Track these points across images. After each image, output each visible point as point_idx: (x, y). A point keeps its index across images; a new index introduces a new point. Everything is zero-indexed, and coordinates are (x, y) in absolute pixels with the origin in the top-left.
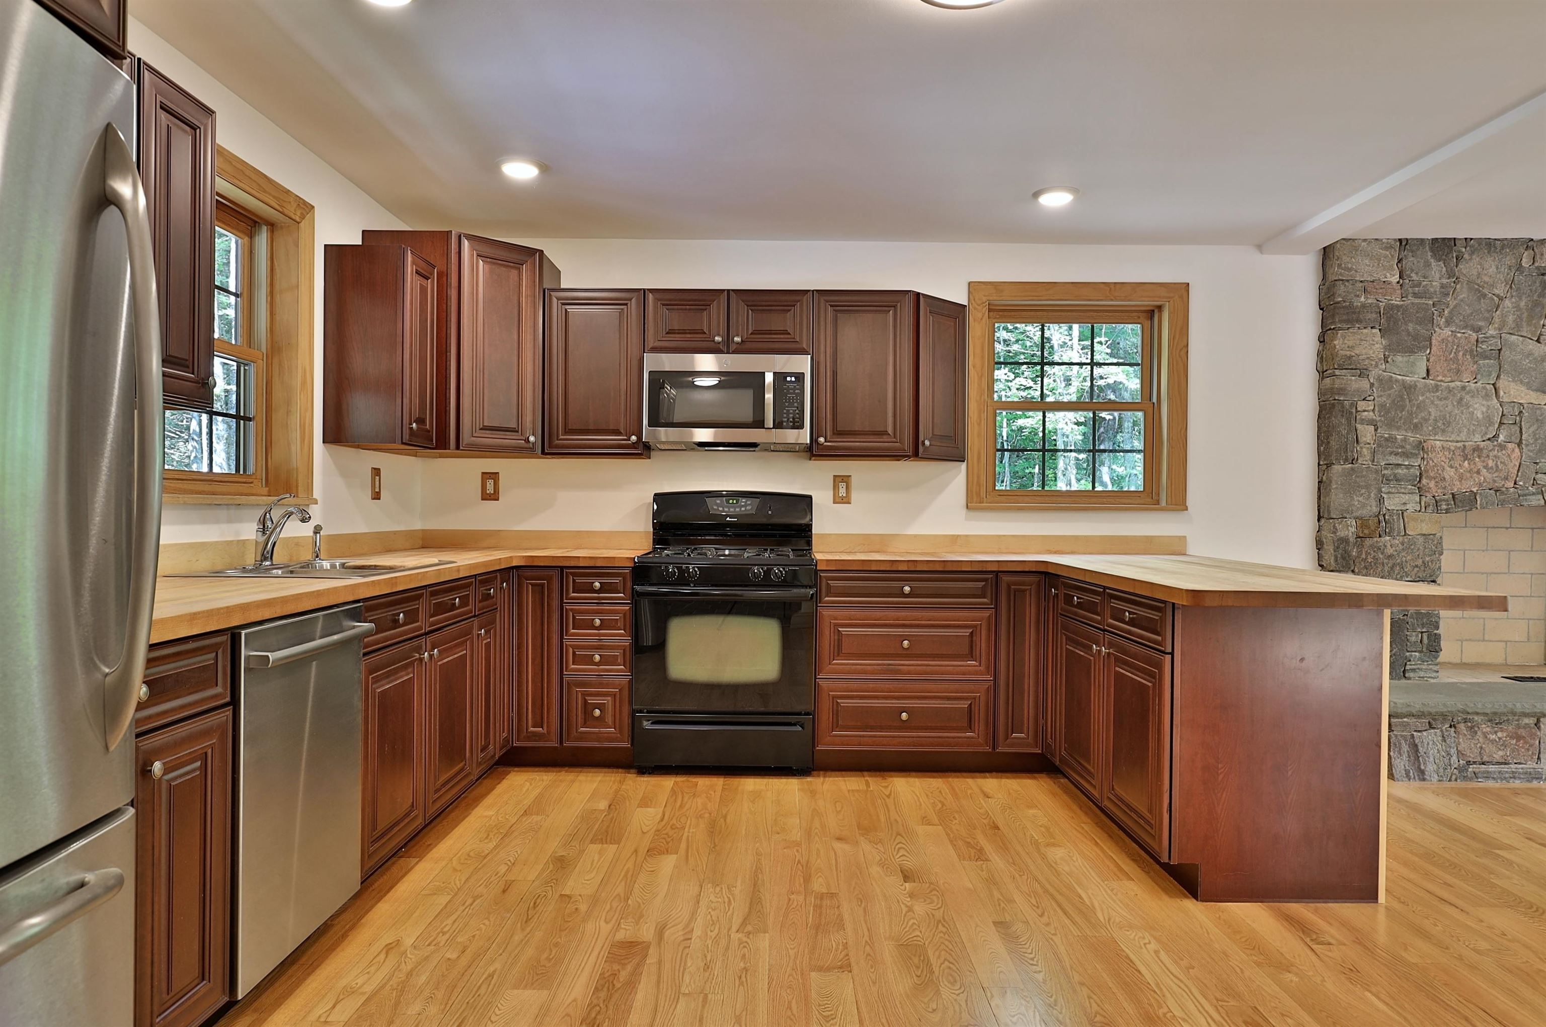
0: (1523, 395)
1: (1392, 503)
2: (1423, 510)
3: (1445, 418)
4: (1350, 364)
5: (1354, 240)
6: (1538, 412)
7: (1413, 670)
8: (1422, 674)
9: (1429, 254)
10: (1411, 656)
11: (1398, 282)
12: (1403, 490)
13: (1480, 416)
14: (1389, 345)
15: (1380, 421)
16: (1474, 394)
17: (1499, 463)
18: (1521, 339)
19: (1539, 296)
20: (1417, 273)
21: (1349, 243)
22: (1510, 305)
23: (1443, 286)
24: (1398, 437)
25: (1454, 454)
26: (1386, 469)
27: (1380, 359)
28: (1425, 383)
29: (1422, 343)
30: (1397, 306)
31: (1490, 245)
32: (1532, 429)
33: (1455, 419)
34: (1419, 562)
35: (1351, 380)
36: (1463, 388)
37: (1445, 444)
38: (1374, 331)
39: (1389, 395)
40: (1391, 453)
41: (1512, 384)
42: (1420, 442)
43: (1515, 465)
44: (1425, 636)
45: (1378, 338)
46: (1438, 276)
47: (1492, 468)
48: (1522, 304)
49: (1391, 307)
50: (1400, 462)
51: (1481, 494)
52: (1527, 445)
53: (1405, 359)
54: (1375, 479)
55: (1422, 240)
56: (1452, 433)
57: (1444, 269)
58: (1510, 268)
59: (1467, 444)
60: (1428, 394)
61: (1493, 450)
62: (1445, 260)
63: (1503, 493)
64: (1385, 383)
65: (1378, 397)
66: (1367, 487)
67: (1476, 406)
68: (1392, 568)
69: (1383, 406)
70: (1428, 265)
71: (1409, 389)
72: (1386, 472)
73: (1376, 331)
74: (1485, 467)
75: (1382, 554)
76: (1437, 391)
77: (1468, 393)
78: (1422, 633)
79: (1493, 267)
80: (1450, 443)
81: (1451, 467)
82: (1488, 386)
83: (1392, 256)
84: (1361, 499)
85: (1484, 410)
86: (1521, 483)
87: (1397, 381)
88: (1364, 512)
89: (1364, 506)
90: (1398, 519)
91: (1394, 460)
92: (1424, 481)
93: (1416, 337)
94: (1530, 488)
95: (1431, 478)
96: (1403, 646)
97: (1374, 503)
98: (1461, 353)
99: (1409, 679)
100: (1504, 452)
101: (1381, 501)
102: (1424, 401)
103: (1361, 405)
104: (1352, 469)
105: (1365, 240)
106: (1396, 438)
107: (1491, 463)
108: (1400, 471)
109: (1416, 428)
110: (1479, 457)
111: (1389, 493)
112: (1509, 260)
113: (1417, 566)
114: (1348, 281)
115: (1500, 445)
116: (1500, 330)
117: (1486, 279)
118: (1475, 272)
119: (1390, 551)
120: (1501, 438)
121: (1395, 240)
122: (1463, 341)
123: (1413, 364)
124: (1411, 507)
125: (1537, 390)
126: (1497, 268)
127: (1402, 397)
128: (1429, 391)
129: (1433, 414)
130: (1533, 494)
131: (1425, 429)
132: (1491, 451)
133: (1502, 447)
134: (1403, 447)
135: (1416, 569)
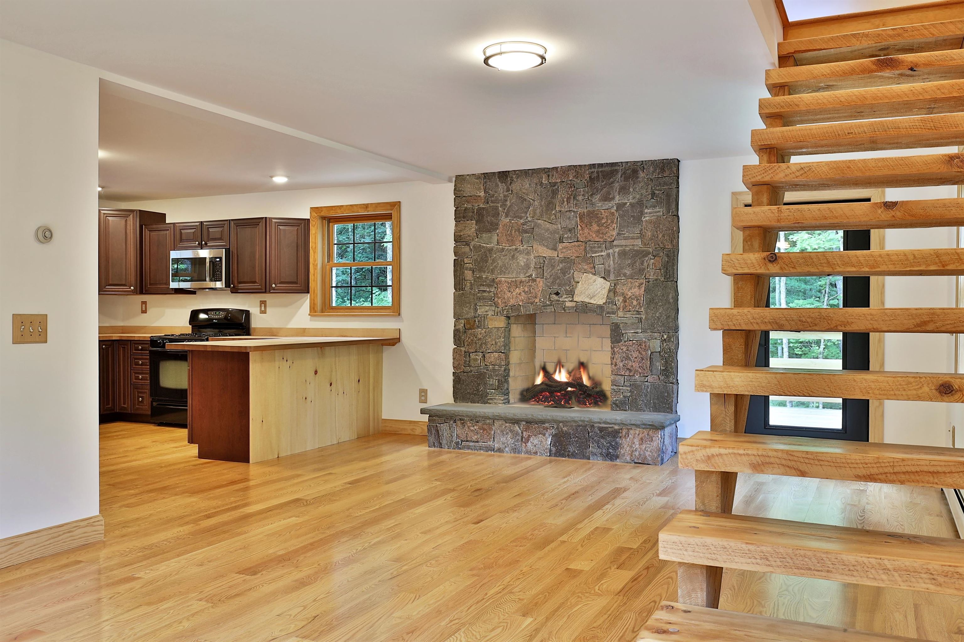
0: (545, 252)
1: (481, 311)
2: (496, 315)
3: (505, 266)
4: (461, 240)
5: (463, 175)
6: (553, 261)
7: (491, 399)
8: (495, 401)
9: (498, 180)
10: (490, 391)
11: (484, 195)
12: (486, 304)
13: (523, 264)
14: (479, 229)
15: (475, 268)
16: (520, 252)
17: (531, 289)
18: (543, 222)
19: (551, 198)
20: (491, 191)
21: (461, 177)
22: (537, 204)
23: (505, 196)
24: (483, 276)
25: (511, 285)
26: (479, 293)
27: (474, 236)
28: (497, 248)
29: (493, 227)
30: (483, 208)
31: (526, 173)
32: (549, 271)
33: (510, 266)
34: (494, 343)
35: (461, 248)
36: (516, 249)
37: (506, 279)
38: (472, 221)
39: (479, 254)
40: (481, 285)
41: (540, 246)
42: (494, 278)
43: (540, 290)
44: (497, 381)
45: (474, 226)
46: (502, 191)
47: (527, 292)
48: (543, 203)
49: (480, 209)
50: (485, 290)
51: (523, 306)
52: (546, 279)
53: (487, 235)
54: (473, 299)
55: (494, 173)
56: (509, 274)
57: (505, 187)
58: (536, 184)
59: (517, 279)
60: (498, 254)
61: (529, 282)
62: (505, 182)
63: (534, 306)
64: (478, 248)
65: (474, 256)
66: (470, 303)
67: (521, 259)
68: (481, 345)
69: (476, 260)
70: (497, 186)
71: (491, 250)
72: (479, 295)
73: (474, 222)
74: (523, 291)
75: (476, 338)
76: (503, 251)
77: (518, 252)
78: (496, 379)
79: (528, 184)
80: (509, 279)
81: (510, 292)
82: (529, 248)
83: (480, 182)
84: (467, 309)
85: (525, 261)
86: (542, 300)
87: (483, 247)
88: (469, 316)
89: (468, 313)
90: (484, 320)
91: (482, 288)
92: (496, 299)
93: (492, 224)
94: (547, 302)
95: (499, 298)
96: (485, 386)
97: (472, 311)
98: (513, 231)
99: (490, 403)
100: (535, 283)
101: (476, 310)
102: (495, 257)
103: (466, 261)
104: (463, 293)
105: (468, 175)
106: (482, 277)
107: (526, 289)
108: (485, 294)
109: (492, 272)
110: (523, 286)
111: (480, 306)
112: (535, 180)
113: (492, 344)
114: (459, 197)
115: (533, 279)
116: (533, 217)
117: (524, 191)
118: (518, 188)
119: (480, 336)
120: (534, 276)
121: (482, 174)
122: (515, 225)
123: (491, 238)
124: (490, 313)
125: (552, 249)
126: (530, 185)
127: (486, 256)
128: (499, 251)
129: (500, 264)
130: (549, 305)
131: (496, 272)
132: (527, 283)
133: (533, 280)
134: (486, 282)
135: (492, 346)
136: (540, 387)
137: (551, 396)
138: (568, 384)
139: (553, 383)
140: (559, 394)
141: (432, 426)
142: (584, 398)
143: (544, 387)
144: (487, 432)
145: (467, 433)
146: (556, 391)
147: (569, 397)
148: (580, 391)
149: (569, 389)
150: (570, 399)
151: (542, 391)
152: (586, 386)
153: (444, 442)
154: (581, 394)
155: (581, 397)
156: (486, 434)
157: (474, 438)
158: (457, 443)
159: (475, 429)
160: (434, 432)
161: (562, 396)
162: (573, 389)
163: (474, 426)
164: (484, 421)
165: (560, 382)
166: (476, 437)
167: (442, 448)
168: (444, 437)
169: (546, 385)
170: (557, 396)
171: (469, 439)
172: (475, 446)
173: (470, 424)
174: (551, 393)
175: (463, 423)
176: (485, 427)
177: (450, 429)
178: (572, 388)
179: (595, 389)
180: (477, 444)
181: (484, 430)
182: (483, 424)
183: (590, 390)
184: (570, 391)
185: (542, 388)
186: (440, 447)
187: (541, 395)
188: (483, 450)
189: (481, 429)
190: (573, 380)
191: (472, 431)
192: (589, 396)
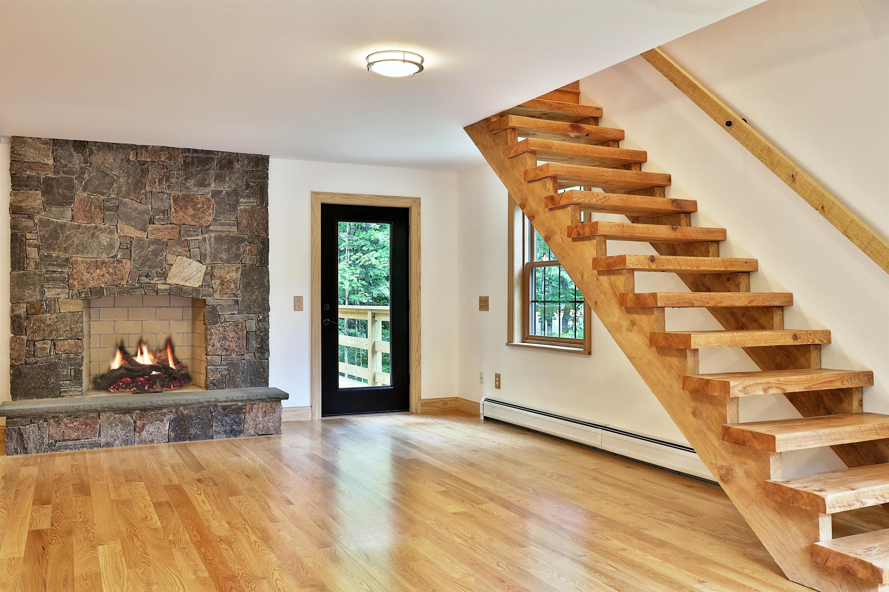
0: (132, 232)
1: (50, 294)
2: (70, 298)
3: (83, 244)
4: (21, 211)
5: (23, 137)
6: (141, 242)
7: (65, 392)
8: (71, 393)
9: (72, 149)
10: (64, 383)
11: (53, 164)
12: (57, 286)
13: (105, 243)
14: (47, 201)
15: (42, 245)
16: (102, 231)
17: (117, 271)
18: (130, 200)
19: (140, 177)
20: (64, 160)
21: (20, 139)
22: (123, 181)
23: (81, 168)
24: (53, 255)
25: (90, 265)
26: (46, 273)
27: (41, 209)
28: (71, 224)
29: (67, 201)
30: (52, 178)
31: (109, 147)
32: (137, 252)
33: (90, 245)
34: (68, 328)
35: (22, 221)
36: (96, 227)
37: (84, 259)
38: (37, 192)
39: (47, 230)
40: (49, 265)
41: (126, 226)
42: (68, 258)
43: (127, 272)
44: (72, 371)
45: (40, 197)
46: (78, 162)
47: (112, 273)
48: (130, 181)
49: (47, 179)
50: (55, 270)
51: (106, 288)
52: (134, 261)
53: (58, 209)
54: (39, 280)
55: (67, 141)
56: (88, 253)
57: (82, 158)
58: (122, 160)
59: (98, 259)
60: (73, 231)
61: (114, 263)
62: (81, 153)
63: (120, 288)
64: (44, 223)
65: (40, 231)
66: (34, 284)
67: (103, 238)
68: (51, 332)
69: (43, 237)
70: (71, 155)
71: (63, 226)
72: (47, 275)
73: (39, 192)
74: (108, 273)
75: (44, 324)
76: (79, 228)
77: (99, 230)
78: (71, 369)
79: (112, 159)
80: (87, 259)
81: (88, 273)
82: (112, 227)
83: (48, 149)
84: (30, 292)
85: (108, 240)
86: (130, 282)
87: (52, 222)
88: (33, 299)
89: (31, 296)
90: (55, 304)
91: (51, 268)
92: (71, 281)
93: (64, 197)
94: (136, 285)
95: (74, 279)
96: (57, 378)
97: (38, 294)
98: (93, 207)
99: (63, 397)
100: (120, 264)
101: (43, 293)
102: (69, 234)
103: (28, 236)
104: (24, 274)
105: (30, 138)
106: (52, 256)
107: (111, 271)
108: (56, 275)
109: (66, 250)
110: (105, 267)
111: (48, 288)
112: (121, 156)
113: (66, 331)
114: (18, 161)
115: (118, 260)
116: (117, 195)
117: (107, 165)
118: (100, 161)
119: (49, 322)
120: (119, 256)
121: (50, 139)
122: (95, 200)
123: (63, 212)
124: (62, 296)
125: (141, 230)
126: (114, 160)
127: (56, 232)
128: (74, 228)
129: (76, 242)
130: (138, 288)
131: (70, 250)
132: (112, 263)
133: (119, 261)
134: (57, 261)
135: (66, 332)
136: (118, 373)
137: (133, 382)
138: (152, 368)
139: (134, 367)
140: (142, 379)
141: (12, 429)
142: (169, 382)
143: (123, 371)
144: (91, 427)
145: (63, 432)
146: (138, 376)
147: (153, 382)
148: (165, 374)
149: (154, 373)
150: (154, 383)
151: (121, 377)
152: (172, 369)
153: (31, 446)
154: (166, 378)
155: (167, 380)
156: (89, 430)
157: (74, 436)
158: (50, 445)
159: (75, 426)
160: (15, 436)
161: (145, 381)
162: (158, 373)
163: (73, 423)
164: (86, 415)
165: (143, 365)
166: (76, 434)
167: (27, 453)
168: (30, 440)
169: (126, 369)
170: (140, 381)
171: (66, 438)
172: (74, 445)
173: (68, 421)
174: (133, 378)
175: (57, 421)
176: (88, 421)
177: (39, 429)
178: (157, 371)
179: (180, 372)
180: (78, 442)
181: (87, 425)
182: (87, 418)
183: (176, 373)
184: (155, 375)
185: (122, 374)
186: (24, 453)
187: (121, 382)
188: (86, 447)
189: (82, 425)
190: (157, 362)
191: (70, 428)
192: (175, 379)
